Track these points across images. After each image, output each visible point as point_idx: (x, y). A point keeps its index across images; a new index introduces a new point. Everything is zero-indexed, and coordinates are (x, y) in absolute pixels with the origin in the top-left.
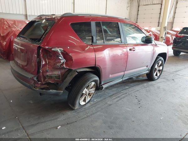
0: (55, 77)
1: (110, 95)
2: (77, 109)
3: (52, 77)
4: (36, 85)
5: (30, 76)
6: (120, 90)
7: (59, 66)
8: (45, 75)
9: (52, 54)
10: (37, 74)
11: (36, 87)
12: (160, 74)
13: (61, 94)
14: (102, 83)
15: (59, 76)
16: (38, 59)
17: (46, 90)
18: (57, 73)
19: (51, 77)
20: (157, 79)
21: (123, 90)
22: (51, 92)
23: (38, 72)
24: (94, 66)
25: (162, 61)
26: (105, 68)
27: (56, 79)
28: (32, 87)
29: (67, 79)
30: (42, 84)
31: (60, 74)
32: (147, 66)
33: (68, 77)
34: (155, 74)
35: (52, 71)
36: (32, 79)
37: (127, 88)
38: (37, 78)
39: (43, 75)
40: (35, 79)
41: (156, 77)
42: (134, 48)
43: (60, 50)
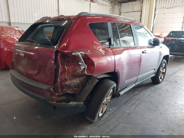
0: (74, 86)
1: (124, 102)
2: (96, 122)
3: (71, 86)
4: (53, 97)
5: (45, 87)
6: (131, 96)
7: (80, 73)
8: (63, 84)
9: (70, 60)
10: (54, 84)
11: (53, 99)
12: (164, 77)
13: (81, 106)
14: (119, 90)
15: (78, 85)
16: (55, 65)
17: (65, 103)
18: (76, 81)
19: (69, 87)
20: (162, 82)
21: (134, 96)
22: (71, 105)
23: (55, 81)
24: (113, 71)
25: (165, 64)
26: (123, 73)
27: (75, 89)
28: (48, 100)
29: (86, 87)
30: (59, 96)
31: (79, 83)
32: (154, 69)
33: (87, 86)
34: (160, 77)
35: (71, 79)
36: (49, 90)
37: (138, 94)
38: (54, 89)
39: (61, 84)
40: (52, 90)
41: (161, 80)
42: (145, 51)
43: (81, 54)
